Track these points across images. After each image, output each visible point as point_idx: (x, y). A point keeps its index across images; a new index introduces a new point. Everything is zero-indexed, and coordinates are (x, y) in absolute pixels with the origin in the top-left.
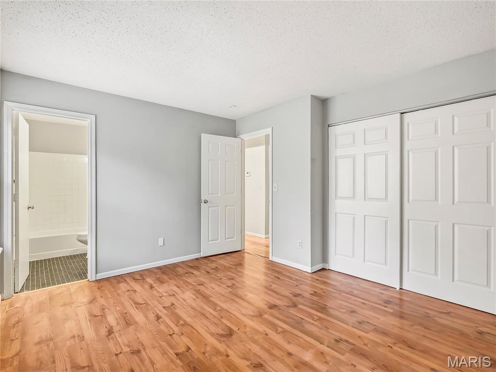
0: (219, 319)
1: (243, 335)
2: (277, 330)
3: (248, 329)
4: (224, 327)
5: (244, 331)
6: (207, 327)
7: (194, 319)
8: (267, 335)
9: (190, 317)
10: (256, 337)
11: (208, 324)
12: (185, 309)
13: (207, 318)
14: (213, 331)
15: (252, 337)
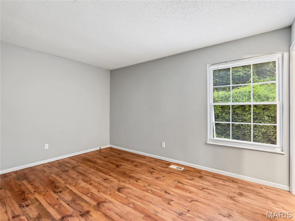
0: (128, 197)
1: (112, 189)
2: (91, 194)
3: (109, 193)
4: (123, 192)
5: (111, 192)
6: (133, 191)
7: (144, 195)
8: (98, 191)
9: (147, 196)
10: (105, 189)
11: (133, 193)
12: (156, 201)
13: (136, 197)
14: (128, 189)
15: (107, 189)
